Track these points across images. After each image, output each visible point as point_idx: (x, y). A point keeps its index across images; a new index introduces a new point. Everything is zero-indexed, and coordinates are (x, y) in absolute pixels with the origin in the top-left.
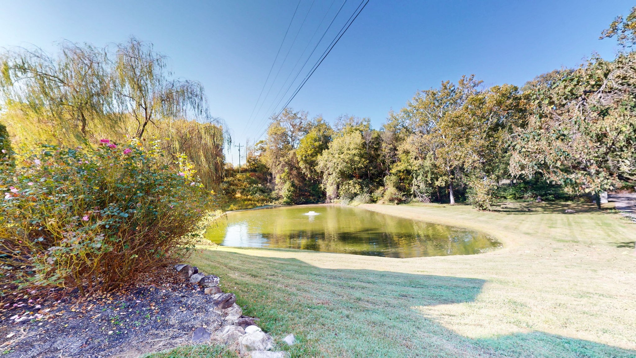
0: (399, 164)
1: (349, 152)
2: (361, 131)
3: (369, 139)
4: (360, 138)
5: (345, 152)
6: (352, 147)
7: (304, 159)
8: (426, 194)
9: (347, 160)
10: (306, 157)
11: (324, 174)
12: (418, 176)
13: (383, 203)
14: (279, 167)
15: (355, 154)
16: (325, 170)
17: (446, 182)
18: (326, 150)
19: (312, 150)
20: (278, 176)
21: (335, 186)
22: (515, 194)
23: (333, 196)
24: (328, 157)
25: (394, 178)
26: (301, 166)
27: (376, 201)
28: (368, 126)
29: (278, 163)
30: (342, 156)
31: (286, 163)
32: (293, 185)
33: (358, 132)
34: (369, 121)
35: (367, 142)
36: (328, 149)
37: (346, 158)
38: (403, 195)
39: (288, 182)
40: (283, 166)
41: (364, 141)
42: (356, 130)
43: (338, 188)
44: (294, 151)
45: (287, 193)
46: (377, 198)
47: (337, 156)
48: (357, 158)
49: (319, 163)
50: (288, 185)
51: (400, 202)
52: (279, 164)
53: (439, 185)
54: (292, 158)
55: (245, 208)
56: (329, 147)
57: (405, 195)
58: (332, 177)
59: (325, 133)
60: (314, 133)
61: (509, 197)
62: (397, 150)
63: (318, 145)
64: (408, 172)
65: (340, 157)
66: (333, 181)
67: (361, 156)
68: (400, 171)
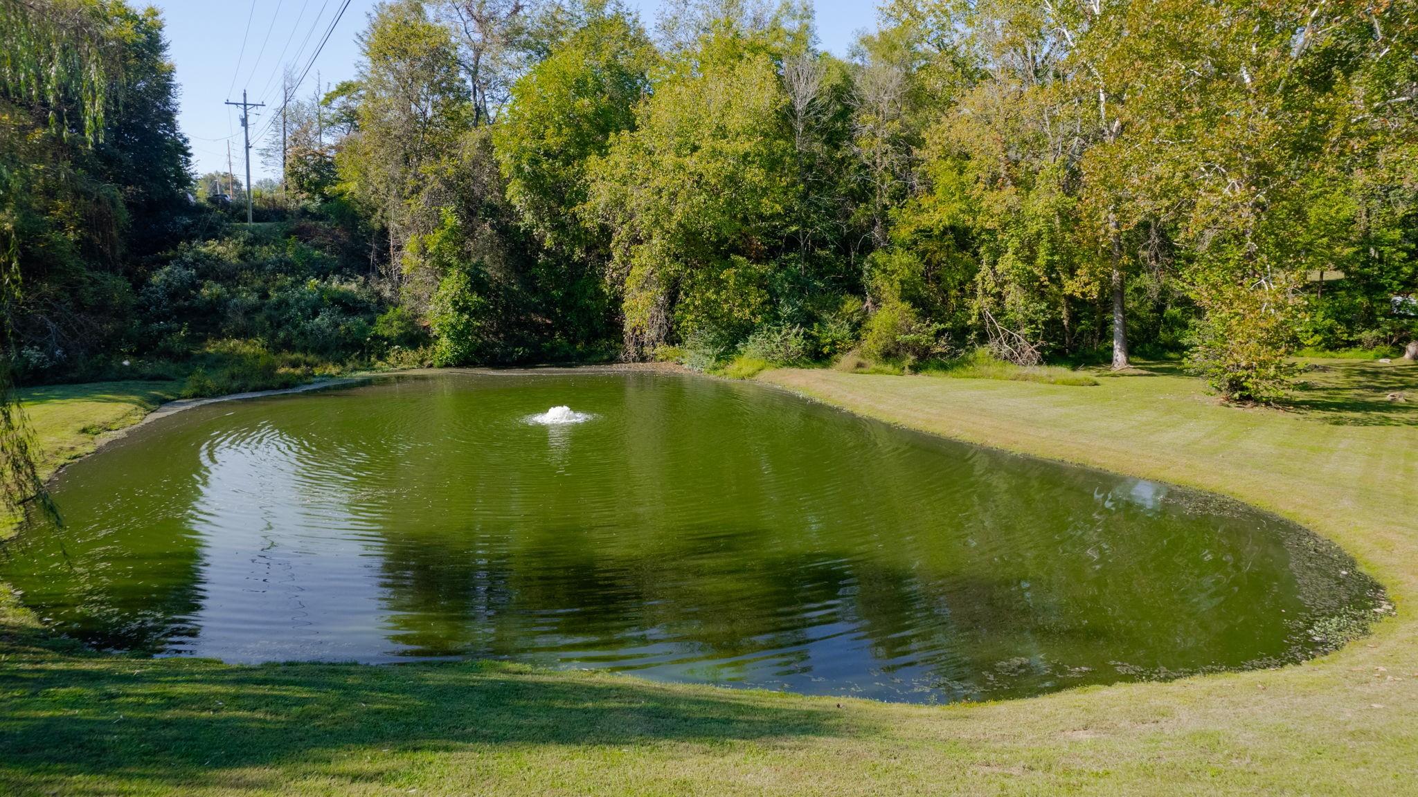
0: (926, 202)
1: (722, 144)
2: (777, 57)
3: (805, 92)
4: (771, 88)
5: (706, 146)
6: (736, 121)
7: (527, 168)
8: (1025, 331)
9: (713, 181)
10: (535, 162)
11: (616, 238)
12: (997, 253)
13: (859, 365)
14: (420, 203)
15: (747, 155)
16: (619, 220)
17: (1104, 284)
18: (625, 133)
19: (565, 131)
20: (411, 243)
21: (659, 293)
22: (1331, 330)
23: (651, 334)
24: (632, 166)
25: (902, 261)
26: (514, 202)
27: (828, 356)
28: (801, 37)
29: (411, 182)
30: (691, 162)
31: (449, 185)
32: (478, 283)
33: (762, 60)
34: (808, 14)
35: (800, 107)
36: (633, 128)
37: (711, 170)
38: (939, 334)
39: (454, 272)
40: (436, 198)
41: (785, 101)
42: (755, 50)
43: (673, 299)
44: (484, 134)
45: (451, 316)
46: (834, 343)
47: (669, 160)
48: (754, 175)
49: (593, 187)
50: (453, 284)
51: (924, 360)
52: (416, 190)
53: (1078, 295)
54: (476, 163)
55: (260, 383)
56: (638, 122)
57: (945, 330)
58: (646, 254)
59: (622, 61)
60: (573, 61)
61: (1310, 342)
62: (920, 144)
63: (591, 109)
64: (961, 238)
65: (681, 167)
66: (649, 268)
67: (773, 164)
68: (927, 233)
